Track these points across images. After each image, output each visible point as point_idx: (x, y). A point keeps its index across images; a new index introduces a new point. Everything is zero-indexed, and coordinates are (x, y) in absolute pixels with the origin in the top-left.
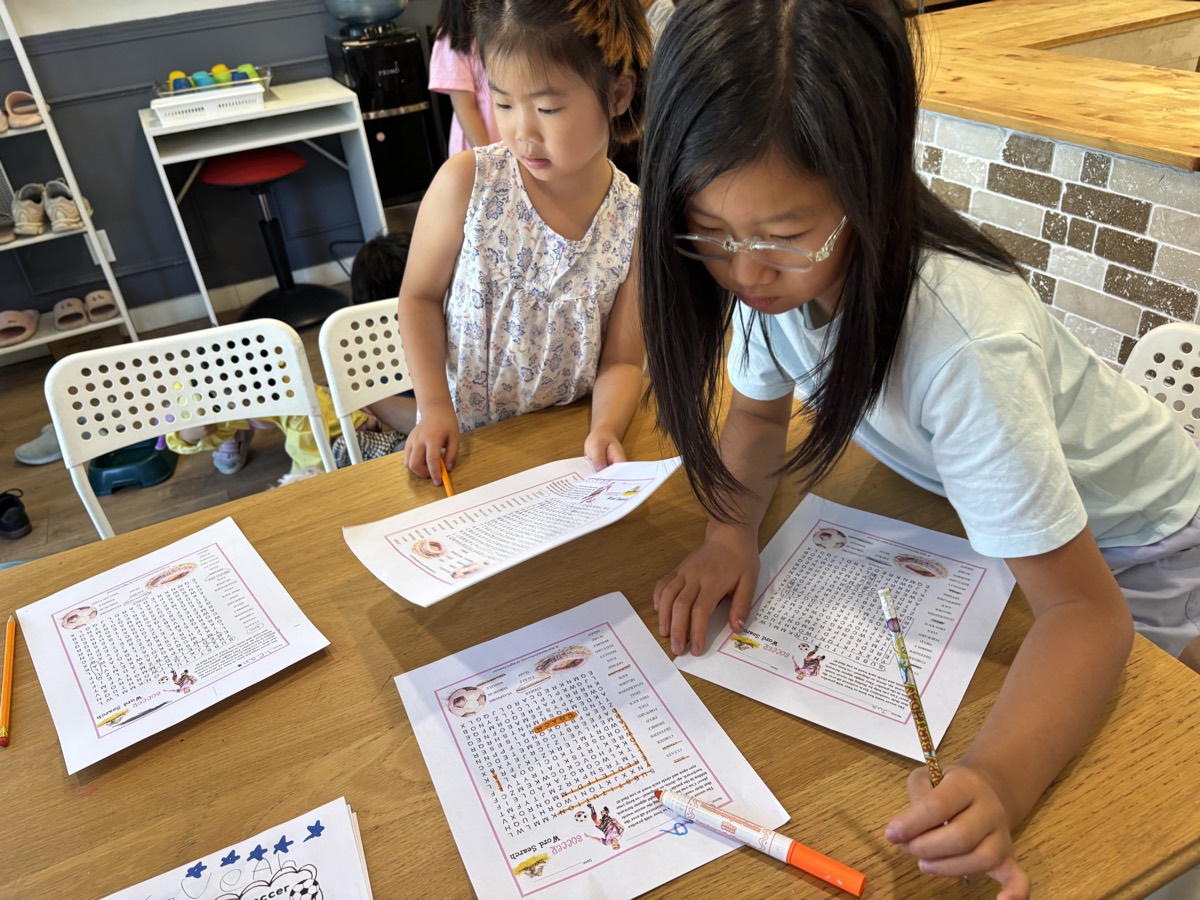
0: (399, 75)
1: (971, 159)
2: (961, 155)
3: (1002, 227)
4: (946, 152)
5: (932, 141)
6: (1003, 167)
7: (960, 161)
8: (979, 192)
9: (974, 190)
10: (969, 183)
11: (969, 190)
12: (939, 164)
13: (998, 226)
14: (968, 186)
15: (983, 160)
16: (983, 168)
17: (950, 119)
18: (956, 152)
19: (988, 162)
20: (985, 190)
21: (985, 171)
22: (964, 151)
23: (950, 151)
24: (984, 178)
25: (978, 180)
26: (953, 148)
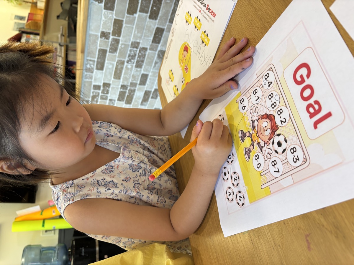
0: (85, 248)
1: (103, 18)
2: (102, 23)
3: (127, 5)
4: (101, 29)
5: (98, 35)
6: (105, 4)
7: (105, 23)
8: (115, 15)
9: (115, 17)
10: (112, 19)
11: (115, 19)
12: (106, 32)
13: (127, 7)
14: (113, 20)
15: (103, 13)
16: (106, 13)
17: (89, 27)
18: (101, 25)
19: (104, 11)
20: (114, 12)
21: (107, 13)
22: (101, 21)
23: (101, 27)
24: (110, 13)
25: (110, 15)
26: (100, 26)
